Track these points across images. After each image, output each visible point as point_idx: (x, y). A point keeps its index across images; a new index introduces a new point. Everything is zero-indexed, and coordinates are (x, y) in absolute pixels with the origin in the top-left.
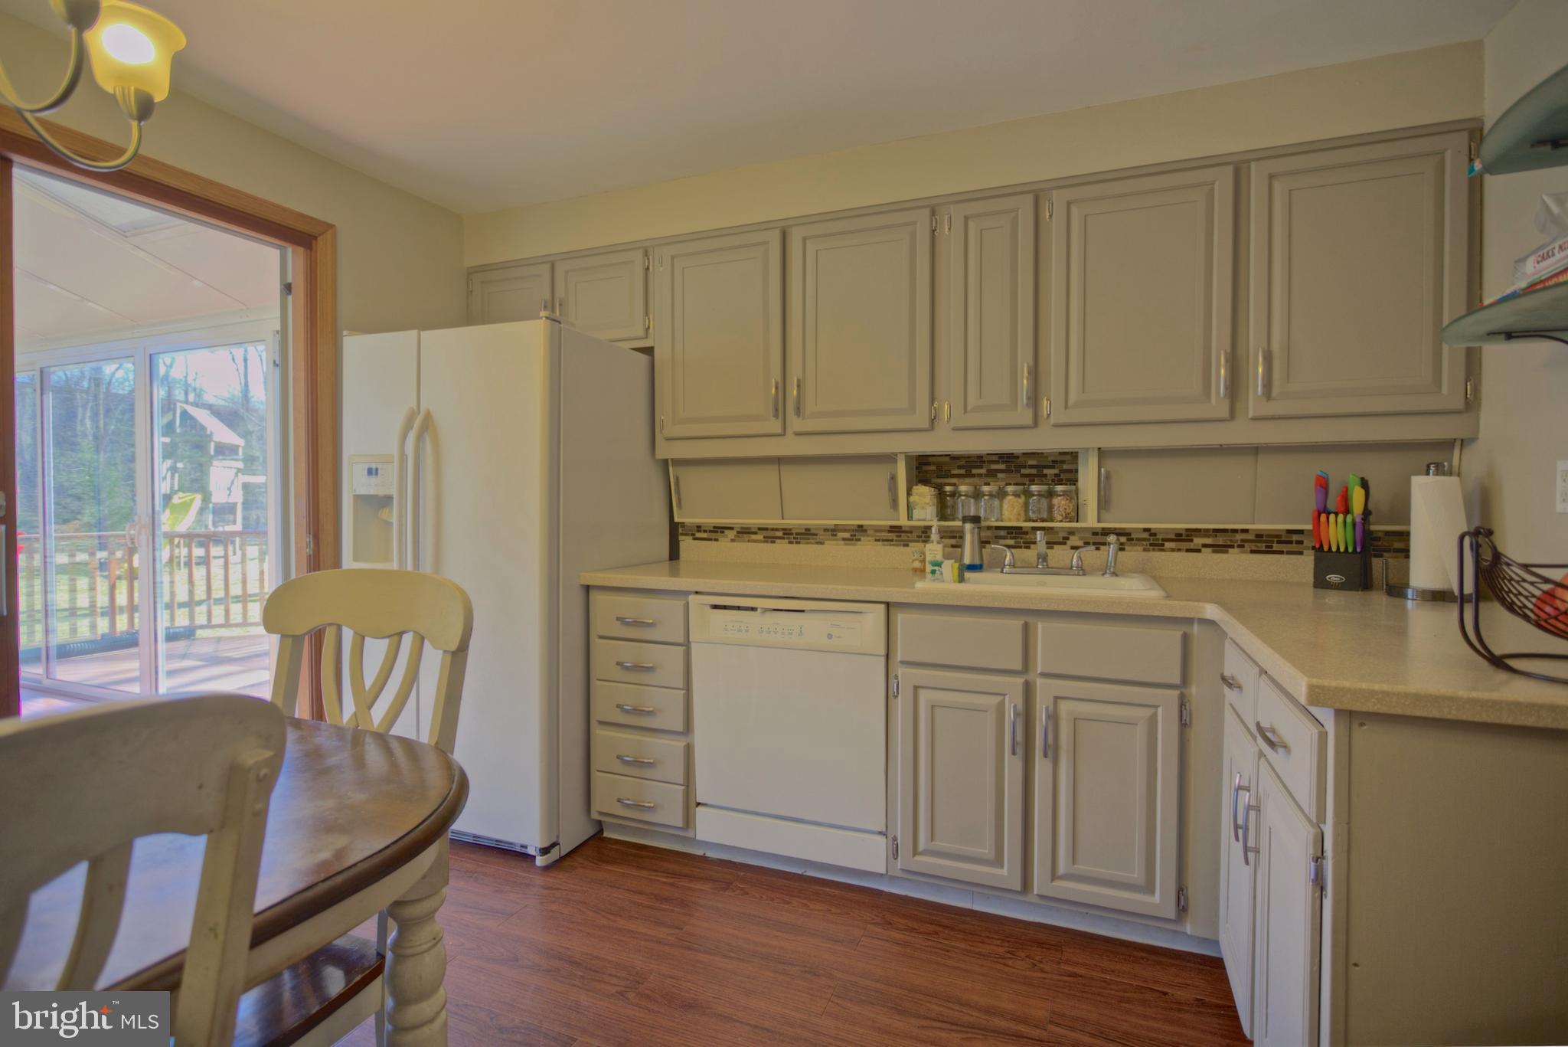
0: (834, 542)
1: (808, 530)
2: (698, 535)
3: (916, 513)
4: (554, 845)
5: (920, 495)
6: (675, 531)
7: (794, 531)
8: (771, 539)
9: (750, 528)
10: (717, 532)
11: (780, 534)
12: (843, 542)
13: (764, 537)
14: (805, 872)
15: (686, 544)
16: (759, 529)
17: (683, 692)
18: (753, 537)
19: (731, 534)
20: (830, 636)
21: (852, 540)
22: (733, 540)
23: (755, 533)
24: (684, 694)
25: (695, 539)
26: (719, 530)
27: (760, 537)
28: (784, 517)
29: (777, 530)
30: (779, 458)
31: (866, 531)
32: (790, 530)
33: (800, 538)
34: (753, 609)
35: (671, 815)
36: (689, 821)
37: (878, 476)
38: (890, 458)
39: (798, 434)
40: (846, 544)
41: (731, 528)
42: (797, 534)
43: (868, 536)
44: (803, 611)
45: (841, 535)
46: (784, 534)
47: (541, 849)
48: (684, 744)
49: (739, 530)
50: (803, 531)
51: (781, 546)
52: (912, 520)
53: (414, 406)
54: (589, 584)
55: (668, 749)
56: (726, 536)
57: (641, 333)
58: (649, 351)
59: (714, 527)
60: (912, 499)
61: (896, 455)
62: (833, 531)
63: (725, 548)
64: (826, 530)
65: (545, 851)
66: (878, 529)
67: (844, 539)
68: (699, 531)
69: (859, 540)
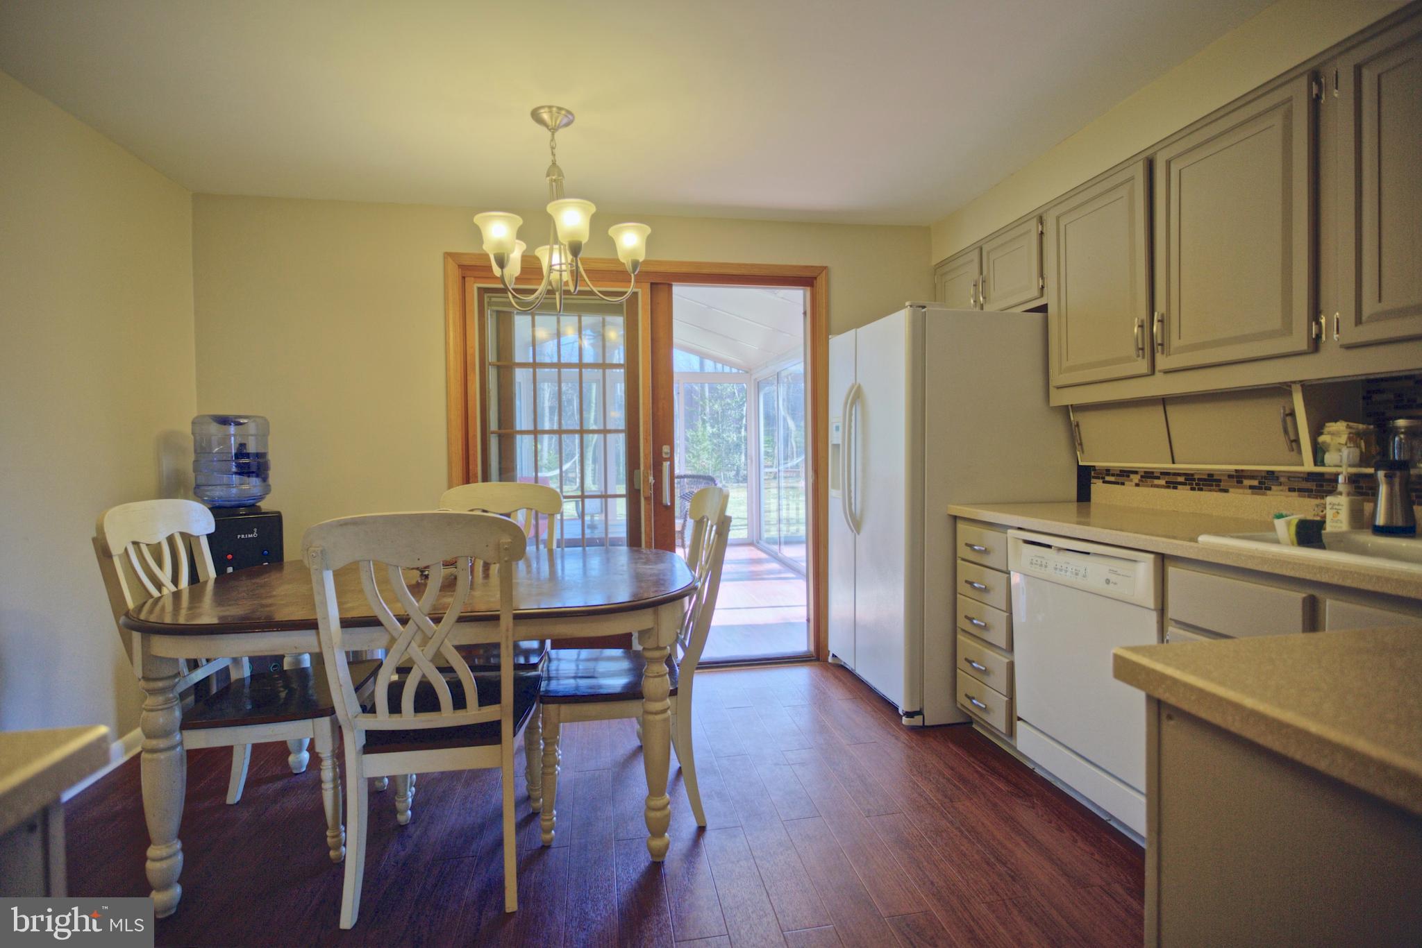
0: (1241, 491)
1: (1210, 475)
2: (1108, 478)
3: (1328, 458)
4: (920, 713)
5: (1332, 434)
6: (1085, 476)
7: (1196, 477)
8: (1172, 485)
9: (1153, 473)
10: (1123, 476)
11: (1181, 479)
12: (1250, 491)
13: (1167, 482)
14: (1110, 820)
15: (1097, 487)
16: (1162, 473)
17: (1006, 614)
18: (1156, 482)
19: (1136, 478)
20: (1108, 582)
21: (1260, 488)
22: (1137, 485)
23: (1158, 478)
24: (1007, 616)
25: (1104, 482)
26: (1125, 474)
27: (1162, 482)
28: (1176, 459)
29: (1179, 474)
30: (1163, 398)
31: (1278, 478)
32: (1192, 475)
33: (1203, 485)
34: (1049, 546)
35: (998, 720)
36: (1011, 732)
37: (1270, 412)
38: (1281, 390)
39: (1166, 372)
40: (1253, 494)
41: (1136, 473)
42: (1199, 479)
43: (1281, 484)
44: (1088, 553)
45: (1247, 482)
46: (1186, 479)
47: (907, 712)
48: (1007, 661)
49: (1143, 474)
50: (1206, 477)
51: (1183, 493)
52: (1323, 464)
53: (854, 382)
54: (956, 514)
55: (997, 661)
56: (1131, 481)
57: (1036, 293)
58: (1043, 309)
59: (1121, 471)
60: (1321, 439)
61: (1290, 386)
62: (1238, 478)
63: (1130, 495)
64: (1230, 476)
65: (910, 715)
66: (1291, 476)
67: (1251, 487)
68: (1108, 475)
69: (1270, 489)
